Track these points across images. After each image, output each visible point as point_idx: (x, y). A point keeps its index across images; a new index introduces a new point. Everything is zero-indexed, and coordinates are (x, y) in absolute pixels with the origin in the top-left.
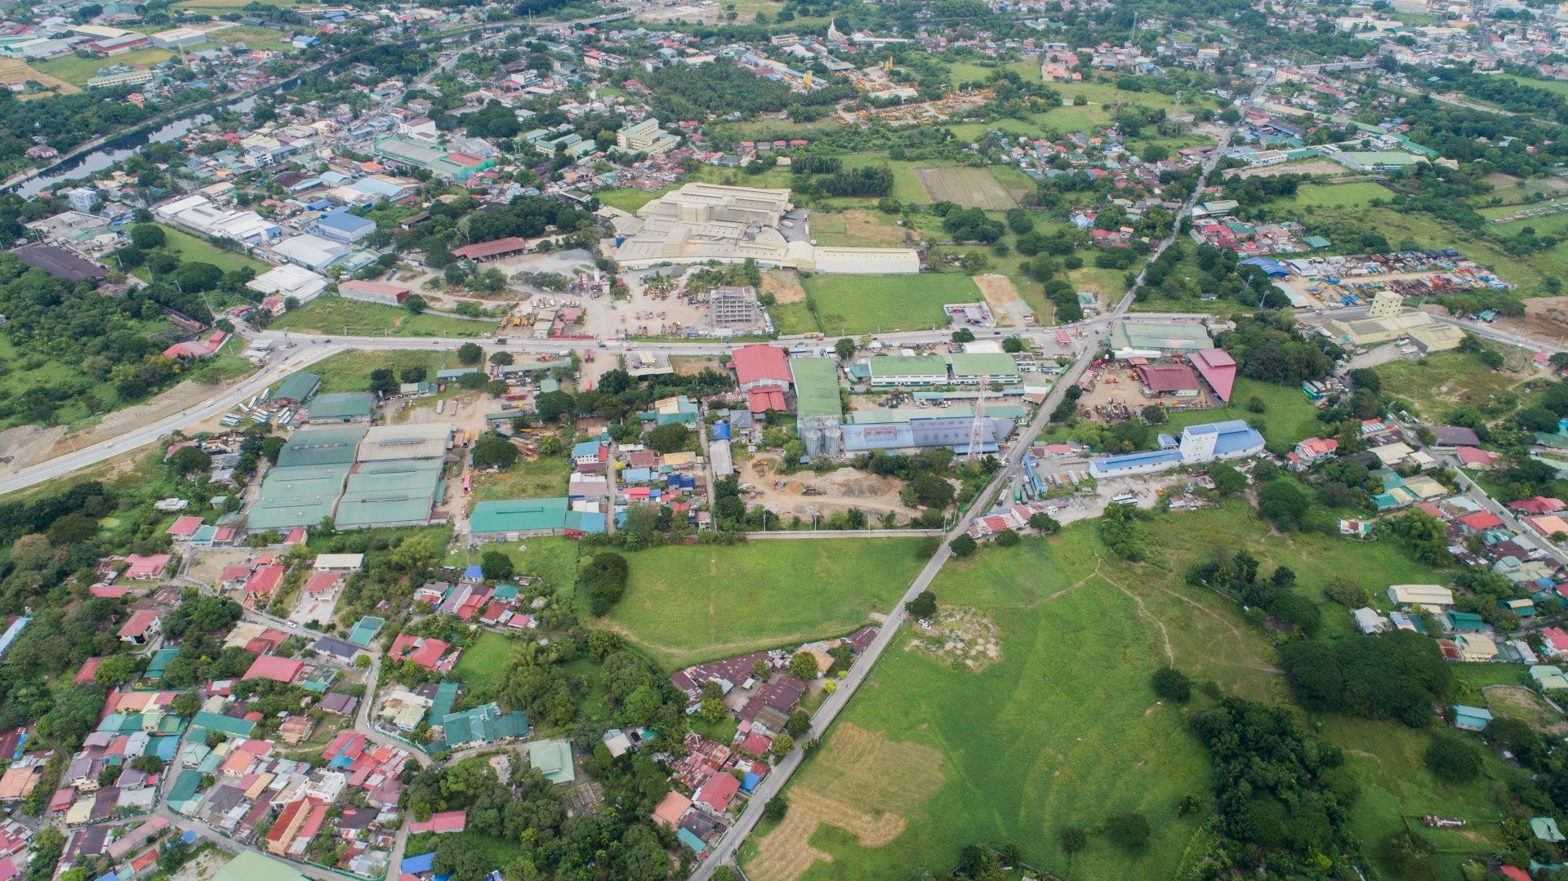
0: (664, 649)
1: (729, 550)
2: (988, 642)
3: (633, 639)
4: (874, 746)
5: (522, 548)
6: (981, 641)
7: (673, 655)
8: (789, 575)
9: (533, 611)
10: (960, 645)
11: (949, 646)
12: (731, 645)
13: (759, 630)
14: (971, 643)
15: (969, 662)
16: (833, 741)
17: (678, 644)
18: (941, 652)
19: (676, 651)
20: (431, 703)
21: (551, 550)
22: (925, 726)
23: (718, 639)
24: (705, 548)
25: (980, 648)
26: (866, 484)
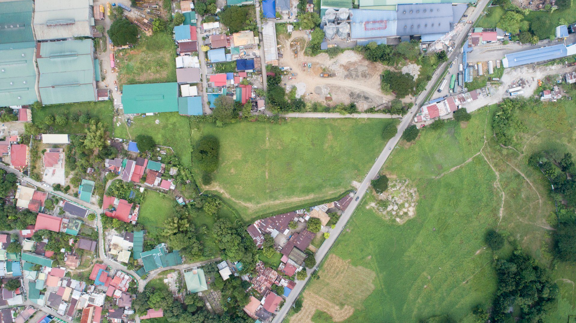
0: (243, 204)
1: (276, 127)
2: (410, 206)
3: (227, 196)
4: (344, 269)
5: (157, 122)
6: (407, 205)
7: (248, 208)
8: (310, 149)
9: (172, 177)
10: (396, 208)
11: (390, 208)
12: (277, 202)
13: (291, 191)
14: (401, 206)
15: (398, 220)
16: (325, 265)
17: (249, 200)
18: (385, 213)
19: (249, 205)
20: (131, 244)
21: (174, 124)
22: (370, 257)
23: (271, 197)
24: (262, 125)
25: (405, 210)
26: (361, 69)
